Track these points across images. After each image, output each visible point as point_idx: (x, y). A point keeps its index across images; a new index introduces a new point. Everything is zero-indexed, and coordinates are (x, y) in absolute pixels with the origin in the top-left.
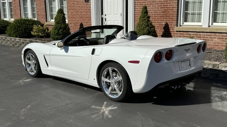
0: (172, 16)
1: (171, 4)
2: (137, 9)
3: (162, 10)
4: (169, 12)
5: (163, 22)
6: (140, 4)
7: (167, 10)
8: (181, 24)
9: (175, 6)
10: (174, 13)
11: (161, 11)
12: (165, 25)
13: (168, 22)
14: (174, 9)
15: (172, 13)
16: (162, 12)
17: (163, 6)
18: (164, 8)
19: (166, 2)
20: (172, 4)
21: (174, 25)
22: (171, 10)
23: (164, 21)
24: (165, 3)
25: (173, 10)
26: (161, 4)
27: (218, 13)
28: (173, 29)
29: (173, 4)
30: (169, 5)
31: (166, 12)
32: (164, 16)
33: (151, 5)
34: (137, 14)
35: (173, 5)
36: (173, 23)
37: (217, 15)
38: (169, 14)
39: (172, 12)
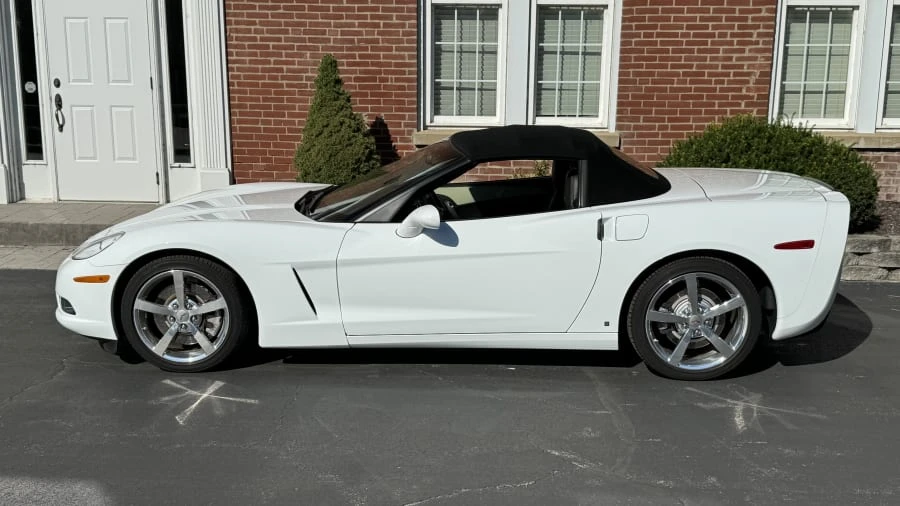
0: (397, 95)
1: (394, 52)
2: (235, 62)
3: (355, 72)
4: (386, 80)
5: (364, 114)
6: (250, 47)
7: (380, 72)
8: (428, 123)
9: (407, 61)
10: (406, 84)
11: (353, 76)
12: (373, 125)
13: (383, 114)
14: (407, 69)
15: (398, 84)
16: (356, 79)
17: (361, 56)
18: (367, 64)
19: (369, 46)
20: (397, 53)
21: (406, 125)
22: (394, 72)
23: (366, 109)
24: (366, 49)
25: (404, 73)
26: (349, 49)
27: (543, 87)
28: (402, 140)
29: (402, 53)
30: (385, 57)
31: (375, 80)
32: (366, 95)
33: (308, 53)
34: (239, 84)
35: (403, 57)
36: (403, 117)
37: (543, 92)
38: (385, 87)
39: (397, 80)
